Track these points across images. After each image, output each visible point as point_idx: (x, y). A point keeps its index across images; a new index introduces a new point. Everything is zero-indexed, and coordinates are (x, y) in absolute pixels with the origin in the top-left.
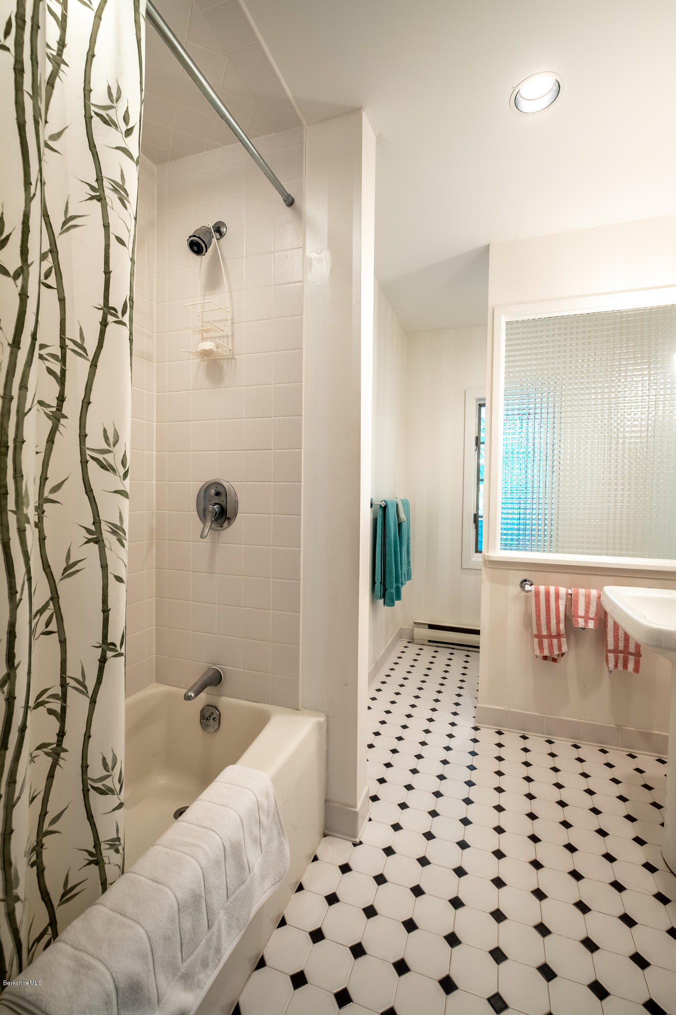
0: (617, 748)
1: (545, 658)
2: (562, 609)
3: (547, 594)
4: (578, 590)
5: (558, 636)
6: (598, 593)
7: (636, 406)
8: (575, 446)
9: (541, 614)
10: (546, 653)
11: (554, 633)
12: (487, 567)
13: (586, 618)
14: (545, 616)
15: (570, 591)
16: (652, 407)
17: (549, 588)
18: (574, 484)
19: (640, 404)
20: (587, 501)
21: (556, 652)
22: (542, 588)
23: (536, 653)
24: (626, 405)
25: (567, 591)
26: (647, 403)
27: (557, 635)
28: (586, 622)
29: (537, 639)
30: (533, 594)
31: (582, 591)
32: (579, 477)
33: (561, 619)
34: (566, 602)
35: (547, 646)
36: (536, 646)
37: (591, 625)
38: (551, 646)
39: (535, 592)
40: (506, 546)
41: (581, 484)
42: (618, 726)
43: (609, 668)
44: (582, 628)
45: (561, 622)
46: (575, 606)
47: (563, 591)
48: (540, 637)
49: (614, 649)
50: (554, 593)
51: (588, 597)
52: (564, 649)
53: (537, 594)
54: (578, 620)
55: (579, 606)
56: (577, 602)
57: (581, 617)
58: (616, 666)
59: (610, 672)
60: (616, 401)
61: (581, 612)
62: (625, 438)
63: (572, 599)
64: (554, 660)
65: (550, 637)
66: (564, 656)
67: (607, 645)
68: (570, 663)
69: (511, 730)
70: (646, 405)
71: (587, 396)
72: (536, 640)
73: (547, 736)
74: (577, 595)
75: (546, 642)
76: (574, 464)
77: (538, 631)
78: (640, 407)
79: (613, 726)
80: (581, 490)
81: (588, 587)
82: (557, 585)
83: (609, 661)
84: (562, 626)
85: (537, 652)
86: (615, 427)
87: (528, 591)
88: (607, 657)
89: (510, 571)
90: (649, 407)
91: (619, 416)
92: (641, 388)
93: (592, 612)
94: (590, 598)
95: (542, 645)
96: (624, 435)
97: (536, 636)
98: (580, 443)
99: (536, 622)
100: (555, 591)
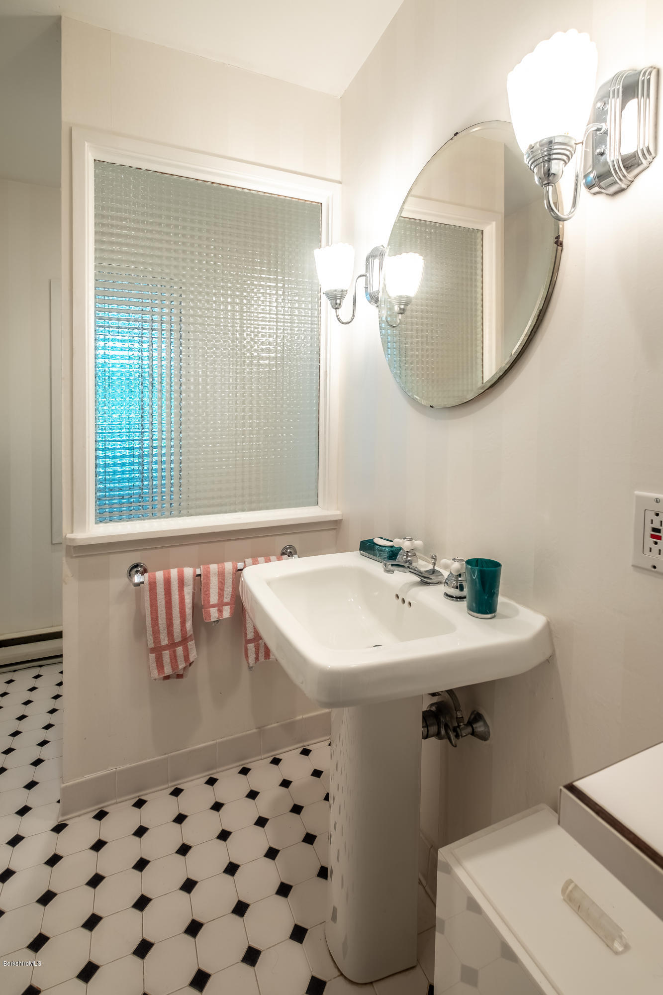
0: (260, 757)
1: (167, 678)
2: (188, 600)
3: (167, 582)
4: (209, 568)
5: (185, 640)
6: (233, 566)
7: (264, 325)
8: (200, 373)
9: (159, 616)
10: (168, 670)
11: (177, 638)
12: (72, 557)
13: (220, 606)
14: (165, 617)
15: (198, 572)
16: (280, 329)
17: (169, 573)
18: (200, 418)
19: (267, 323)
20: (218, 441)
21: (182, 665)
22: (160, 575)
23: (152, 676)
24: (260, 323)
25: (195, 572)
26: (275, 324)
27: (182, 641)
28: (220, 611)
29: (154, 655)
30: (146, 587)
31: (214, 568)
32: (206, 408)
33: (187, 616)
34: (194, 589)
35: (169, 660)
36: (153, 666)
37: (227, 613)
38: (174, 658)
39: (150, 584)
40: (102, 517)
41: (209, 418)
42: (259, 728)
43: (248, 663)
44: (215, 621)
45: (187, 620)
46: (206, 591)
47: (188, 572)
48: (157, 650)
49: (254, 636)
50: (177, 579)
51: (221, 575)
52: (193, 656)
53: (153, 585)
54: (210, 611)
55: (211, 590)
56: (208, 585)
57: (213, 606)
58: (257, 659)
59: (250, 668)
60: (249, 316)
61: (214, 599)
62: (259, 365)
63: (201, 581)
64: (180, 676)
65: (172, 645)
66: (193, 665)
67: (246, 633)
68: (201, 672)
69: (119, 800)
70: (274, 326)
71: (214, 305)
72: (152, 656)
73: (170, 784)
74: (208, 575)
75: (166, 655)
76: (201, 390)
77: (154, 642)
78: (267, 327)
79: (255, 730)
80: (209, 425)
81: (220, 561)
82: (180, 566)
83: (249, 655)
84: (189, 625)
85: (155, 673)
86: (248, 350)
87: (138, 585)
88: (246, 650)
89: (111, 556)
90: (277, 329)
91: (252, 336)
92: (275, 304)
93: (227, 594)
94: (224, 576)
95: (162, 661)
96: (258, 362)
97: (152, 650)
98: (207, 368)
99: (151, 629)
100: (178, 576)
